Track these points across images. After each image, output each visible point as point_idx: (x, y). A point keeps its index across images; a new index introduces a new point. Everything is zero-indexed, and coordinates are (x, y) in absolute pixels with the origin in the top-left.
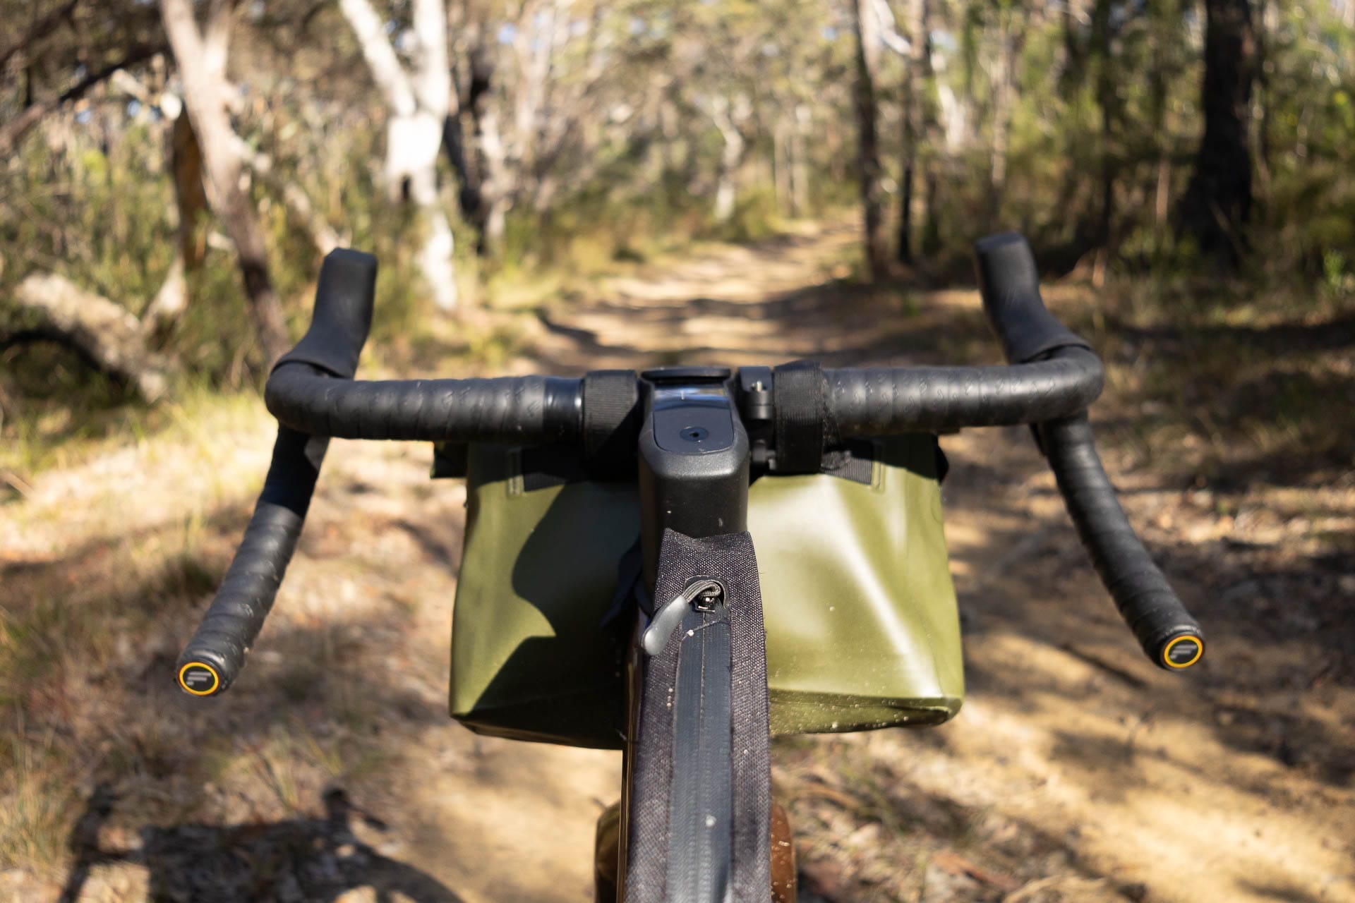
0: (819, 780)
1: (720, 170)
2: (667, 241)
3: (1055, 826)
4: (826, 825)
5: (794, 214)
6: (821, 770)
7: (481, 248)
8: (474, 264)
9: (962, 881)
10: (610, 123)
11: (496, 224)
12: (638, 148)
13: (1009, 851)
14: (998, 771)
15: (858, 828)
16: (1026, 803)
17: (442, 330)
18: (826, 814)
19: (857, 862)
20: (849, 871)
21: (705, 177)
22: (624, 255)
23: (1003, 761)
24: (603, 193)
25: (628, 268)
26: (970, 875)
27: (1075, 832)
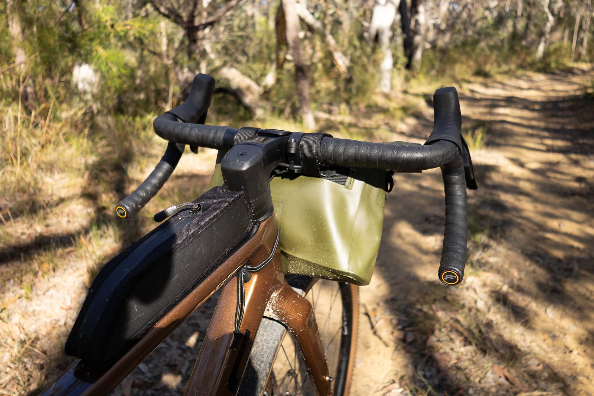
0: (457, 321)
1: (541, 34)
2: (505, 68)
3: (565, 371)
4: (452, 340)
5: (578, 58)
6: (460, 318)
7: (408, 66)
8: (404, 72)
9: (503, 380)
10: (488, 9)
11: (418, 55)
12: (500, 21)
13: (533, 375)
14: (549, 341)
15: (465, 346)
16: (555, 359)
17: (380, 101)
18: (453, 335)
19: (458, 359)
20: (453, 361)
21: (532, 36)
22: (481, 73)
23: (554, 337)
24: (476, 42)
25: (480, 79)
26: (507, 379)
27: (574, 378)
